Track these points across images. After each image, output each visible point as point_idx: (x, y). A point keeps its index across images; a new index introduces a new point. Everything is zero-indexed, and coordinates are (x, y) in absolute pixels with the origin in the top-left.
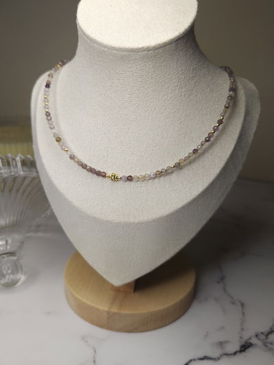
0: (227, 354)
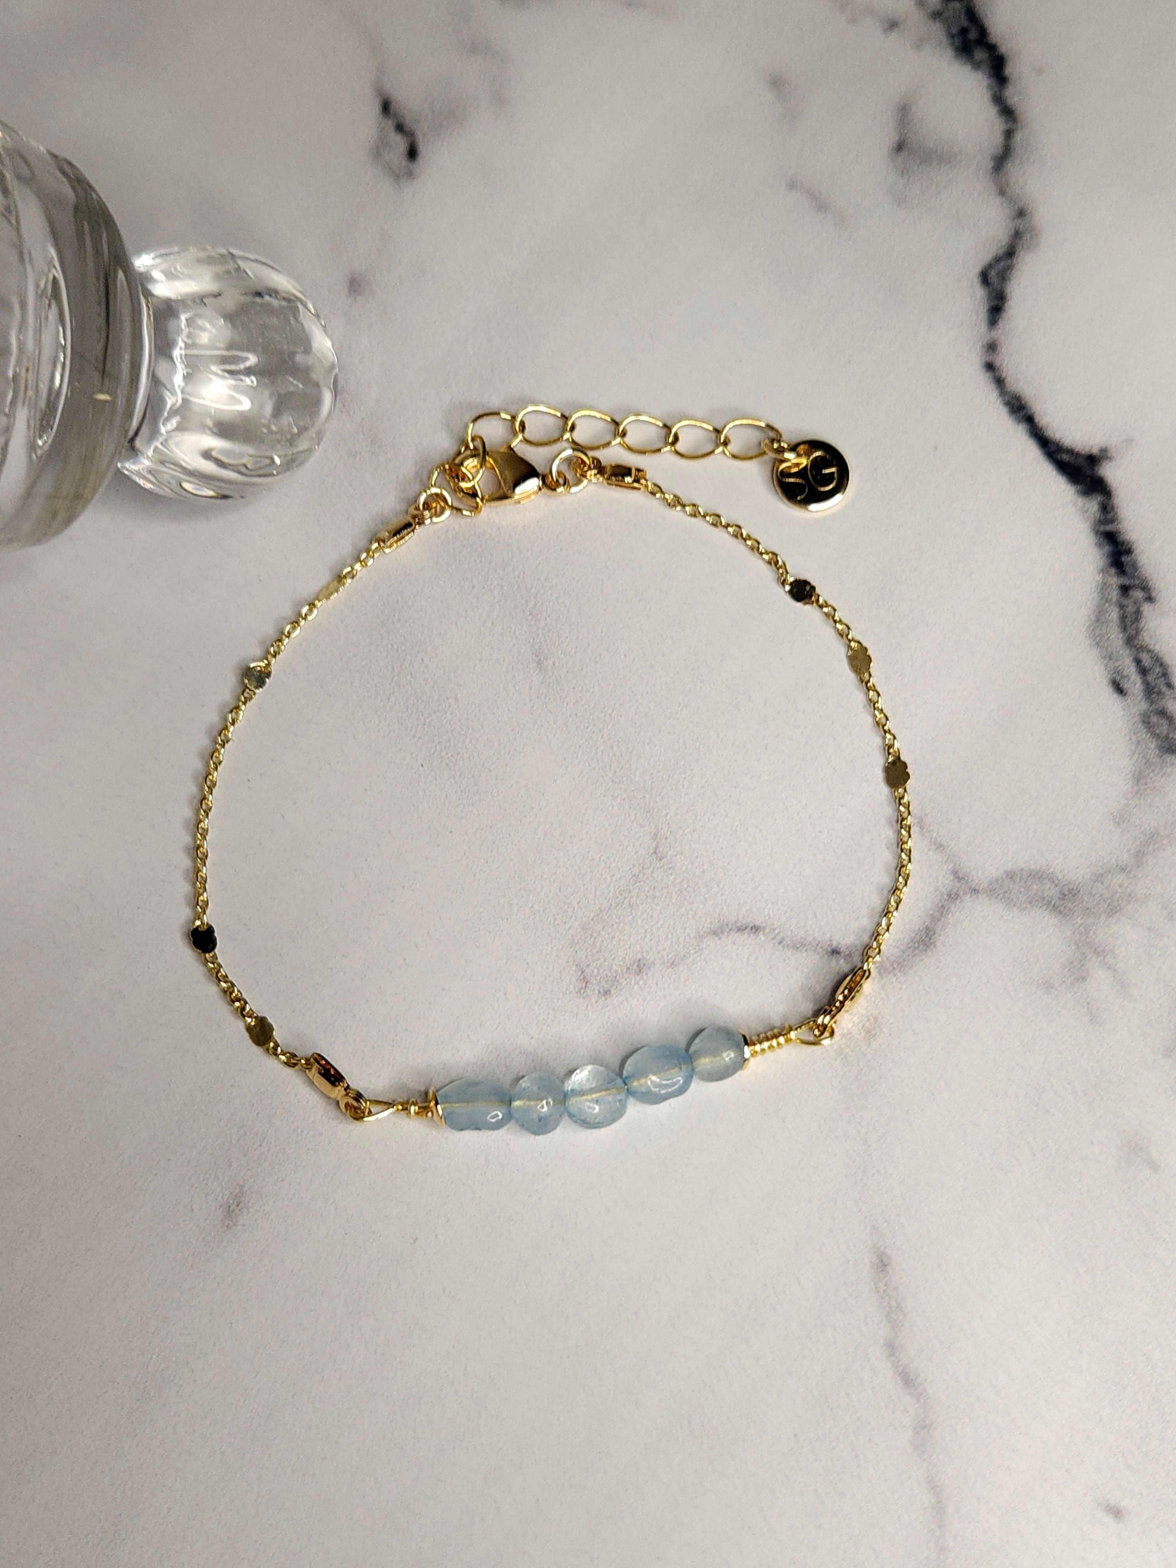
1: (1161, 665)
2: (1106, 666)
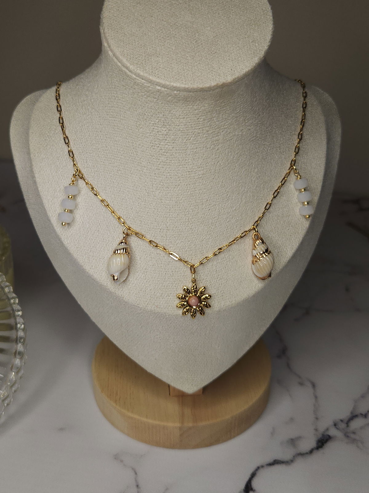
0: (301, 454)
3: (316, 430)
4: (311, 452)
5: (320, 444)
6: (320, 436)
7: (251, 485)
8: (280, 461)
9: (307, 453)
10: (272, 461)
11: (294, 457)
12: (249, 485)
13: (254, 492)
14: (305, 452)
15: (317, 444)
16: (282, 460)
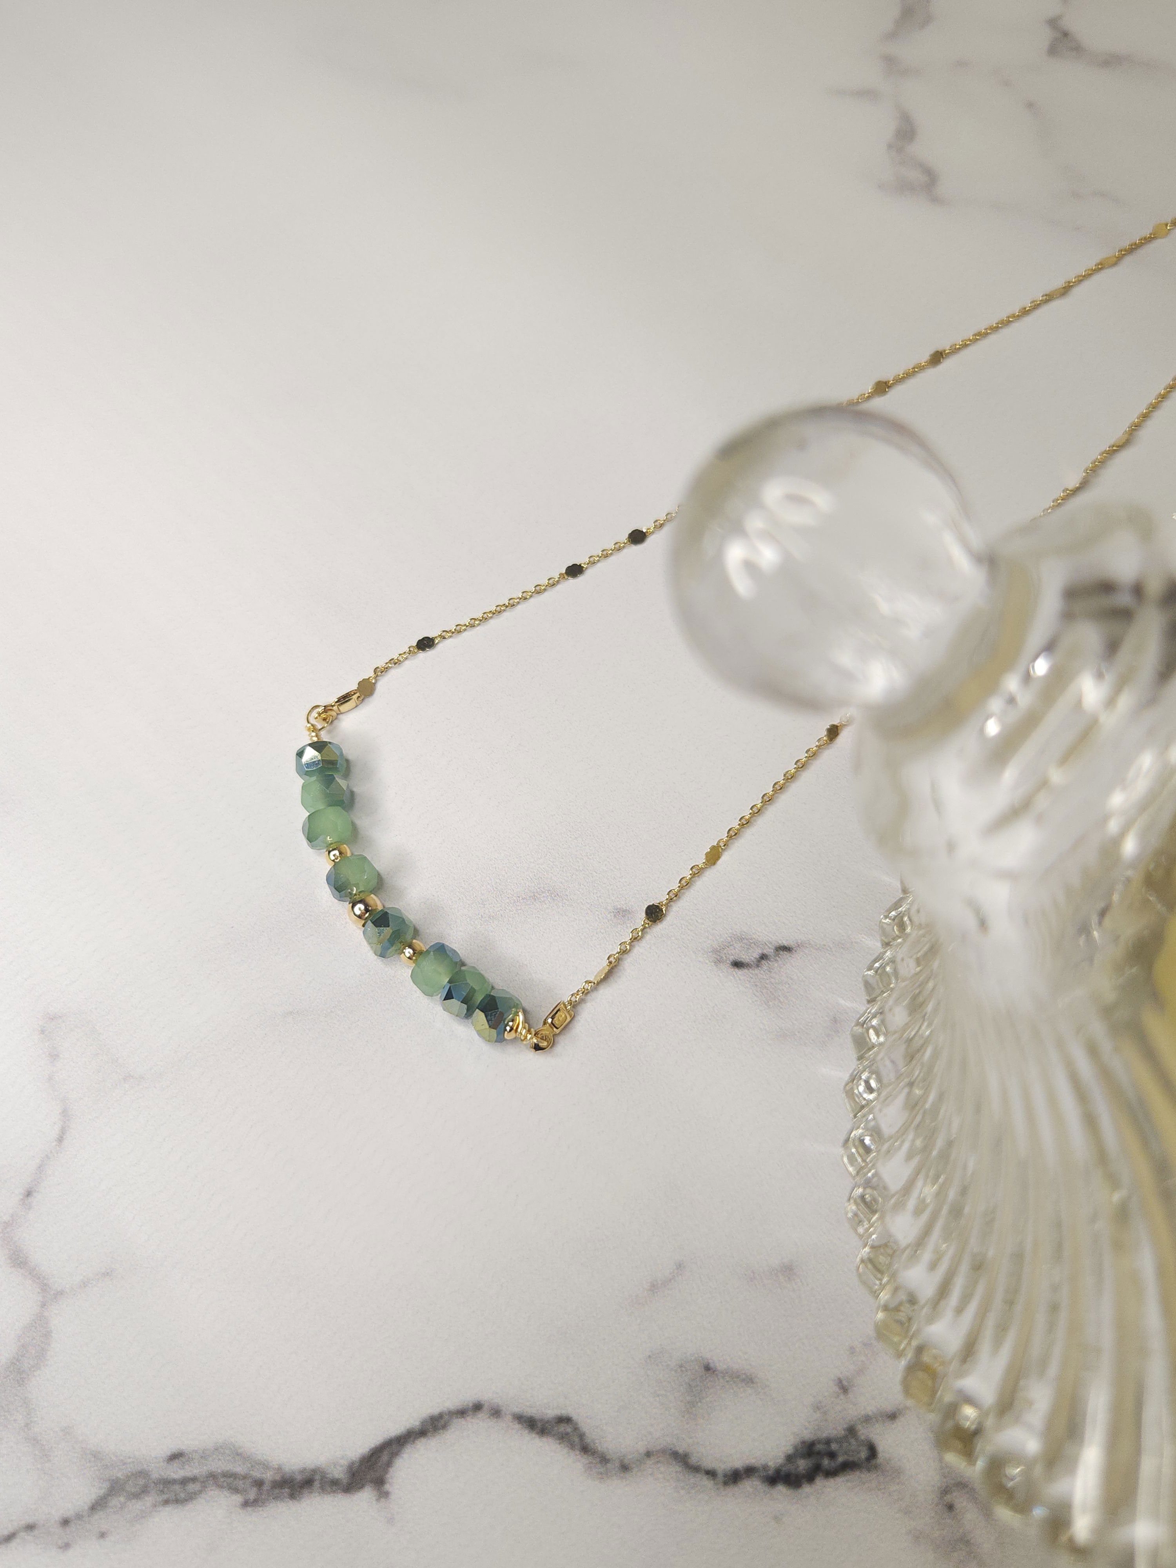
0: (685, 1462)
1: (186, 1500)
2: (196, 1451)
3: (843, 1387)
4: (735, 1477)
5: (802, 1465)
6: (834, 1428)
7: (389, 1464)
8: (582, 1436)
9: (711, 1474)
10: (551, 1413)
11: (648, 1454)
12: (385, 1458)
13: (378, 1500)
14: (708, 1464)
15: (790, 1458)
16: (592, 1434)
